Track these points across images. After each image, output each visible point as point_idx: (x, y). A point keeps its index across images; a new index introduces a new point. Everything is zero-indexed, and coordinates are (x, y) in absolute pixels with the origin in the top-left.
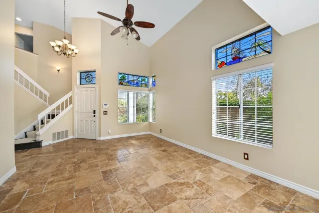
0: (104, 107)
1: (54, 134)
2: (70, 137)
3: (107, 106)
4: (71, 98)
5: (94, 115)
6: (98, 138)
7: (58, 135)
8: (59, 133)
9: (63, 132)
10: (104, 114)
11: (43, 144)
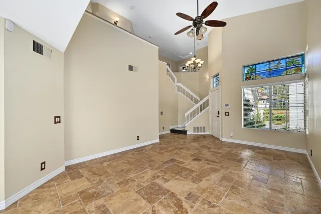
0: (225, 107)
1: (194, 128)
2: (207, 133)
3: (228, 107)
4: (208, 100)
5: (218, 115)
6: (221, 139)
7: (197, 129)
8: (198, 128)
9: (201, 127)
10: (226, 115)
11: (188, 133)
